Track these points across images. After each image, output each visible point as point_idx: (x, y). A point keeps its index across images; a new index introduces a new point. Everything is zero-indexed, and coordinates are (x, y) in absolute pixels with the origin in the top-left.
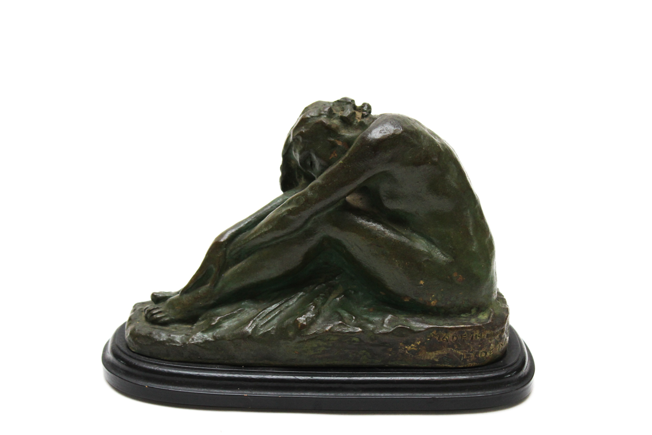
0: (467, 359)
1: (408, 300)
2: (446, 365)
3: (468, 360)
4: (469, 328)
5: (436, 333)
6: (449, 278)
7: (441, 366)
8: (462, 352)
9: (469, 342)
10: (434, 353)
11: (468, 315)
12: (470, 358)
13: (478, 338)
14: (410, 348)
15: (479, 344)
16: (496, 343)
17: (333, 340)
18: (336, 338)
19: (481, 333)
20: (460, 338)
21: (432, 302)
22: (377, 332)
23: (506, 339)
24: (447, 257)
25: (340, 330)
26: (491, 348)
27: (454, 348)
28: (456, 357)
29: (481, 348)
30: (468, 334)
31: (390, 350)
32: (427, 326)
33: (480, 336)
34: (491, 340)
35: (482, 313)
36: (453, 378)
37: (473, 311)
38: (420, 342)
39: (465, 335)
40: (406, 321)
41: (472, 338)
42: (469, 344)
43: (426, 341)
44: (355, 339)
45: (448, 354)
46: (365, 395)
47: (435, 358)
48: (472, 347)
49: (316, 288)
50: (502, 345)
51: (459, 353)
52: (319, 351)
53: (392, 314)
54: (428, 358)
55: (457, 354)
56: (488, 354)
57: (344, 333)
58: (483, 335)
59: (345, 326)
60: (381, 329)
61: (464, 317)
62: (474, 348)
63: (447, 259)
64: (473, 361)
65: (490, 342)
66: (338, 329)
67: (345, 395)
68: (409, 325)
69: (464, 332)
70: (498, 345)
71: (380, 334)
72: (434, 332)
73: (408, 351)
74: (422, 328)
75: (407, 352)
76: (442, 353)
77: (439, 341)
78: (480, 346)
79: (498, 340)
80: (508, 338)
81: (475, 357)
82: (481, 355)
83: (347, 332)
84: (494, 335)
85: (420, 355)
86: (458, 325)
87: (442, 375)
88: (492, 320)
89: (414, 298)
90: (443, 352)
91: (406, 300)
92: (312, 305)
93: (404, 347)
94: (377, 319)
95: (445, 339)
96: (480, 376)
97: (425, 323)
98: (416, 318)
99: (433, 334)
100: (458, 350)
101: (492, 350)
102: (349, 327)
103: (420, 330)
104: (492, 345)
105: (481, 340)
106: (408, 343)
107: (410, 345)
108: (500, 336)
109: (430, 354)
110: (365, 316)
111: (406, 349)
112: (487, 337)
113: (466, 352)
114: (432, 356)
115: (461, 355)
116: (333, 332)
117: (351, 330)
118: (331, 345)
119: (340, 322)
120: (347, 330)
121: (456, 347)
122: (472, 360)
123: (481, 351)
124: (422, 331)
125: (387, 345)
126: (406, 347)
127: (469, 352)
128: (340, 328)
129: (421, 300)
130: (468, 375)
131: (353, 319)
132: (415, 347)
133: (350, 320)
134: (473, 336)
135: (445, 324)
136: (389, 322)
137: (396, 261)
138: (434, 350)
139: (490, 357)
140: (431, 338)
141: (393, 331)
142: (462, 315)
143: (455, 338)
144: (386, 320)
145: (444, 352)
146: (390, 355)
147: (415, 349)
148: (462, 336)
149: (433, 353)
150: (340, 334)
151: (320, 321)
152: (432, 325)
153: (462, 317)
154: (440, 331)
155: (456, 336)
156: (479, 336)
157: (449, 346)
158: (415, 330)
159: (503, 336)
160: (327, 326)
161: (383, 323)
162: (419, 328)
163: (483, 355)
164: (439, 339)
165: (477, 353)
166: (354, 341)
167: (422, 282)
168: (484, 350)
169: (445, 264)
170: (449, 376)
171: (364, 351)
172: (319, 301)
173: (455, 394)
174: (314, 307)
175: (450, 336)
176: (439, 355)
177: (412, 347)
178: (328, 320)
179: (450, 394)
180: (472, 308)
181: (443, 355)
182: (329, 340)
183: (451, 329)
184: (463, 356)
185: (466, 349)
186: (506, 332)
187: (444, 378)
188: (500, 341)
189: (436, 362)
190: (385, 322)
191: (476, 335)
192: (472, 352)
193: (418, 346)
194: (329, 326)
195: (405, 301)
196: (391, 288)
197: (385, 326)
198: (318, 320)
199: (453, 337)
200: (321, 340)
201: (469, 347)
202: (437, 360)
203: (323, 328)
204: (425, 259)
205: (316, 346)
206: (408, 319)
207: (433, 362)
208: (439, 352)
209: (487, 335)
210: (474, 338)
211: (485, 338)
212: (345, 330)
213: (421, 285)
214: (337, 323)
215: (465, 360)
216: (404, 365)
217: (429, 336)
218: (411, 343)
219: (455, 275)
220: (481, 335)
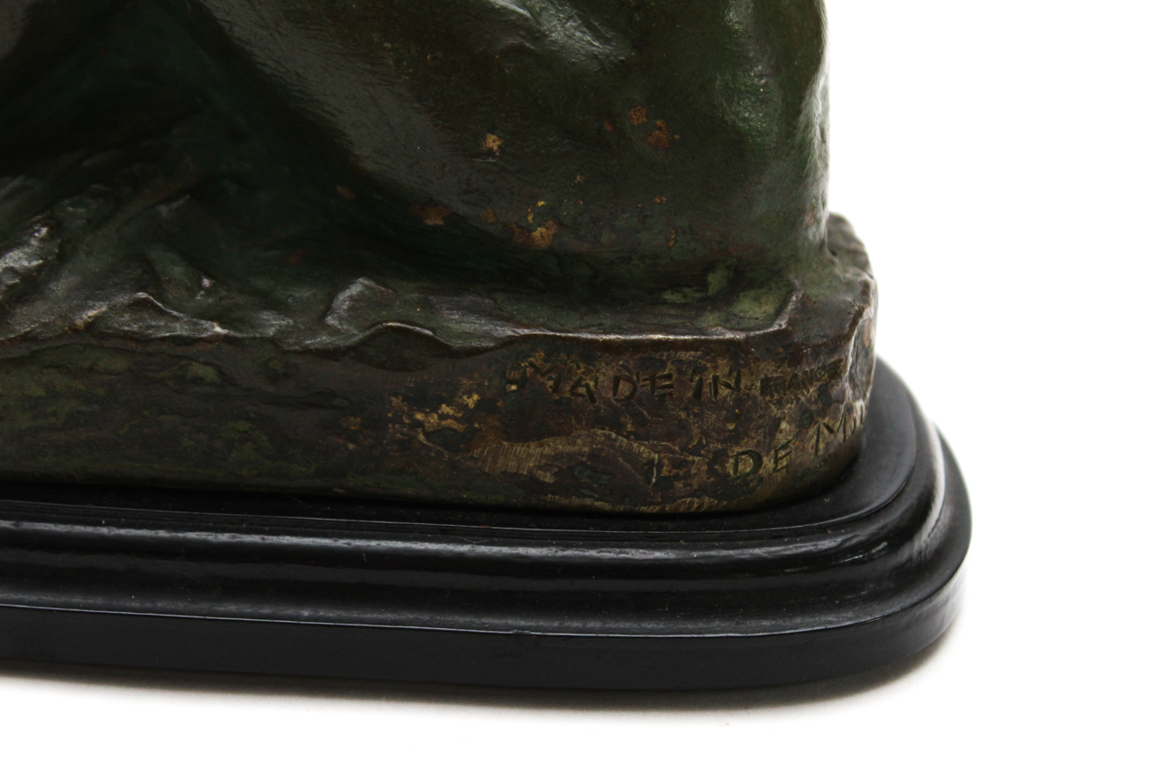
0: (677, 477)
1: (439, 222)
2: (588, 501)
3: (680, 485)
4: (685, 346)
5: (546, 361)
6: (608, 128)
7: (565, 501)
8: (653, 449)
9: (685, 409)
10: (534, 449)
11: (693, 294)
12: (688, 476)
13: (724, 392)
14: (434, 419)
15: (727, 420)
16: (806, 419)
17: (108, 372)
18: (120, 364)
19: (736, 370)
20: (644, 386)
21: (539, 232)
22: (291, 343)
23: (850, 409)
24: (606, 41)
25: (135, 327)
26: (781, 439)
27: (618, 427)
28: (628, 466)
29: (735, 438)
30: (680, 371)
31: (354, 423)
32: (507, 332)
33: (733, 384)
34: (780, 404)
35: (752, 293)
36: (608, 554)
37: (716, 280)
38: (476, 397)
39: (669, 377)
40: (426, 304)
41: (698, 393)
42: (683, 415)
43: (506, 394)
44: (199, 370)
45: (594, 456)
46: (232, 608)
47: (540, 468)
48: (695, 430)
49: (86, 163)
50: (831, 430)
51: (643, 450)
52: (55, 414)
53: (370, 277)
54: (512, 466)
55: (630, 456)
56: (768, 463)
57: (148, 340)
58: (744, 382)
59: (161, 313)
60: (314, 334)
61: (674, 305)
62: (705, 434)
63: (607, 49)
64: (701, 491)
65: (774, 410)
66: (128, 323)
67: (148, 605)
68: (433, 324)
69: (663, 365)
70: (812, 431)
71: (307, 351)
72: (538, 358)
73: (427, 435)
74: (486, 335)
75: (421, 437)
76: (569, 449)
77: (556, 397)
78: (731, 427)
79: (814, 408)
80: (860, 405)
81: (711, 471)
82: (736, 465)
83: (163, 339)
84: (798, 384)
85: (476, 453)
86: (641, 332)
87: (565, 541)
88: (790, 323)
89: (463, 209)
90: (574, 443)
91: (434, 221)
92: (38, 222)
93: (411, 416)
94: (305, 293)
95: (582, 390)
96: (725, 553)
97: (501, 318)
98: (469, 299)
99: (532, 365)
100: (639, 438)
101: (784, 447)
102: (176, 319)
103: (475, 344)
104: (784, 425)
105: (739, 402)
106: (426, 401)
107: (435, 409)
108: (824, 392)
109: (519, 449)
110: (261, 283)
111: (420, 424)
112: (764, 391)
113: (672, 452)
114: (528, 458)
115: (651, 462)
116: (104, 336)
117: (181, 329)
118: (100, 392)
119: (142, 295)
120: (167, 328)
121: (630, 427)
122: (695, 483)
123: (738, 450)
124: (487, 350)
125: (337, 402)
126: (419, 416)
127: (683, 449)
128: (136, 321)
129: (491, 220)
130: (673, 548)
131: (201, 287)
132: (455, 419)
133: (188, 289)
134: (701, 381)
135: (586, 328)
136: (350, 309)
137: (388, 45)
138: (538, 436)
139: (779, 477)
140: (522, 383)
141: (363, 343)
142: (668, 296)
143: (624, 389)
144: (344, 299)
145: (580, 444)
146: (351, 446)
147: (456, 426)
148: (653, 379)
149: (533, 445)
150: (132, 345)
151: (60, 287)
152: (528, 327)
153: (665, 302)
154: (563, 356)
155: (629, 380)
156: (728, 386)
157: (599, 421)
158: (456, 344)
159: (834, 392)
160: (84, 308)
161: (328, 309)
162: (471, 335)
163: (747, 466)
164: (556, 389)
165: (720, 457)
166: (198, 381)
167: (493, 142)
168: (749, 444)
169: (595, 66)
170: (593, 547)
171: (243, 426)
172: (76, 212)
173: (612, 625)
174: (44, 230)
175: (601, 378)
176: (558, 456)
177: (443, 417)
178: (93, 288)
179: (594, 624)
180: (710, 267)
181: (571, 456)
182: (91, 370)
183: (607, 346)
184: (660, 466)
185: (670, 437)
186: (852, 379)
187: (569, 553)
188: (823, 413)
189: (542, 487)
190: (336, 304)
191: (716, 379)
192: (695, 452)
193: (468, 416)
194: (92, 308)
195: (429, 222)
196: (369, 166)
197: (330, 320)
198: (53, 286)
199: (617, 380)
200: (58, 367)
201: (683, 427)
202: (548, 478)
203: (63, 317)
204: (513, 41)
205: (40, 392)
206: (433, 299)
207: (532, 483)
208: (560, 445)
209: (766, 381)
210: (706, 389)
211: (756, 392)
212: (158, 328)
213: (490, 152)
214: (123, 299)
215: (665, 483)
216: (409, 491)
217: (515, 375)
218: (441, 401)
219: (637, 117)
220: (738, 381)
